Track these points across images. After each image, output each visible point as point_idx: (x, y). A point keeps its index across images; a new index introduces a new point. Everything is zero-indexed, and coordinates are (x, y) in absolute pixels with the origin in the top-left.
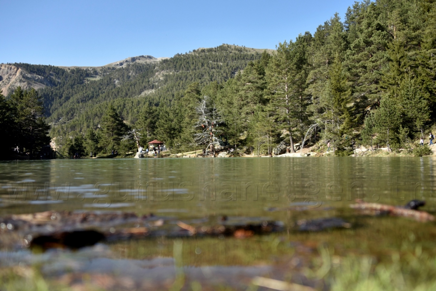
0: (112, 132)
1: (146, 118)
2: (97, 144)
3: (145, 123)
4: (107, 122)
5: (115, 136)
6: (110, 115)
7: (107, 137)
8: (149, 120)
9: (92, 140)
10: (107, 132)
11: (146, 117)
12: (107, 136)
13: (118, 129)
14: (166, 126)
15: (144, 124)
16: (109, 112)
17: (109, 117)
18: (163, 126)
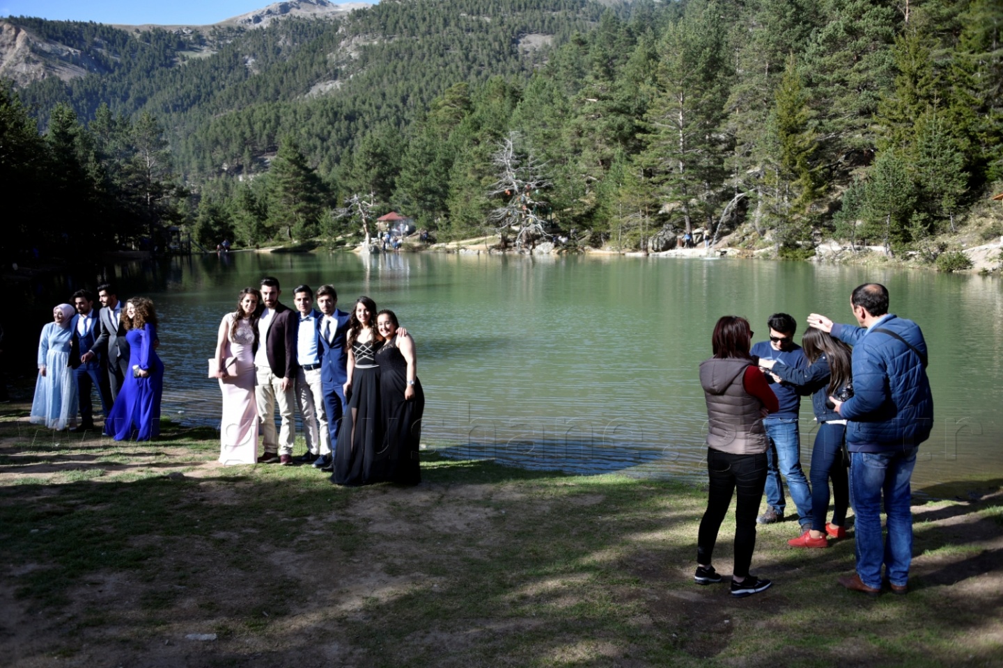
0: (295, 194)
1: (369, 167)
2: (264, 220)
3: (366, 176)
4: (282, 173)
5: (303, 204)
6: (289, 159)
7: (285, 206)
8: (374, 171)
9: (252, 210)
10: (285, 196)
11: (367, 164)
12: (282, 203)
13: (307, 190)
14: (416, 185)
15: (363, 179)
16: (286, 152)
17: (287, 163)
18: (409, 186)
